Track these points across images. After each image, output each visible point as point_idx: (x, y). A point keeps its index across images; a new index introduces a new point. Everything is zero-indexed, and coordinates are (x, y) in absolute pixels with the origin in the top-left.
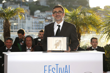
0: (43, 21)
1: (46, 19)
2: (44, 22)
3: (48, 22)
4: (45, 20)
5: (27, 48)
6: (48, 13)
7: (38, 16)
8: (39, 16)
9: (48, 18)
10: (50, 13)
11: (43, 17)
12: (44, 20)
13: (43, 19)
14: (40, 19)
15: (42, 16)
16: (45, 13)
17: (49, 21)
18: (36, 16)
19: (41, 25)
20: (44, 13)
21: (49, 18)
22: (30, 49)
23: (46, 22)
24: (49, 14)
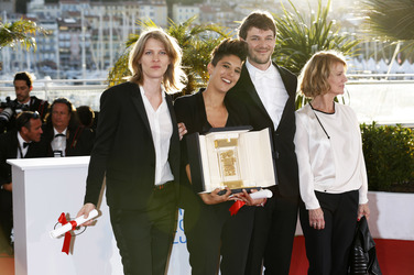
0: (53, 30)
1: (61, 23)
2: (56, 32)
3: (67, 31)
4: (59, 26)
5: (56, 132)
6: (67, 6)
7: (37, 13)
8: (41, 15)
9: (67, 21)
10: (72, 6)
11: (52, 18)
12: (55, 26)
13: (52, 23)
14: (43, 23)
15: (48, 14)
16: (58, 7)
17: (70, 28)
18: (33, 16)
19: (47, 39)
20: (56, 7)
21: (70, 20)
22: (62, 135)
23: (61, 31)
24: (71, 10)
